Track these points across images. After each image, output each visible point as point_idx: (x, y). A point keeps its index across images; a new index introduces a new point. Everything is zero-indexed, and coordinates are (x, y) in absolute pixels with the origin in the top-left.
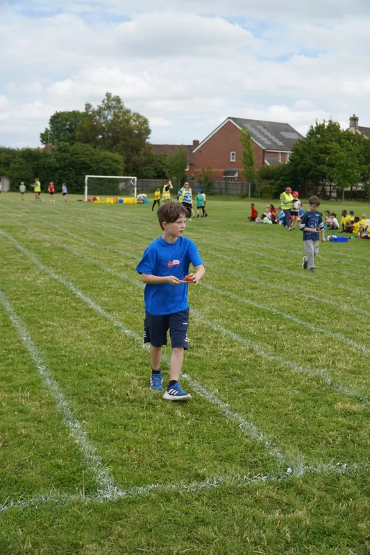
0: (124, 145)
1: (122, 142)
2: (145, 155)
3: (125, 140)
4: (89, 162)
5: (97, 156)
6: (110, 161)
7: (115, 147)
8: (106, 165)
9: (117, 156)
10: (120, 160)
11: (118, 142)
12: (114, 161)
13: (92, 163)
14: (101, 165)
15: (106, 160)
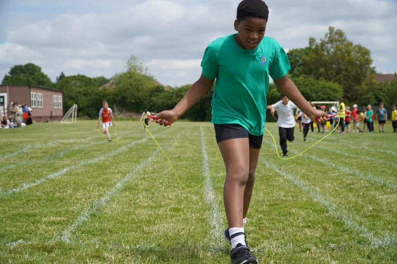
0: (345, 76)
1: (344, 72)
2: (367, 85)
3: (346, 70)
4: (309, 92)
5: (316, 86)
6: (329, 91)
7: (337, 77)
8: (324, 94)
9: (336, 86)
10: (339, 89)
11: (340, 73)
12: (333, 90)
13: (312, 93)
14: (320, 94)
15: (324, 90)
